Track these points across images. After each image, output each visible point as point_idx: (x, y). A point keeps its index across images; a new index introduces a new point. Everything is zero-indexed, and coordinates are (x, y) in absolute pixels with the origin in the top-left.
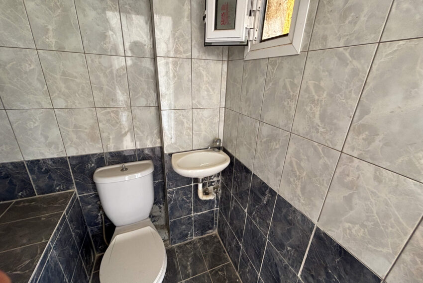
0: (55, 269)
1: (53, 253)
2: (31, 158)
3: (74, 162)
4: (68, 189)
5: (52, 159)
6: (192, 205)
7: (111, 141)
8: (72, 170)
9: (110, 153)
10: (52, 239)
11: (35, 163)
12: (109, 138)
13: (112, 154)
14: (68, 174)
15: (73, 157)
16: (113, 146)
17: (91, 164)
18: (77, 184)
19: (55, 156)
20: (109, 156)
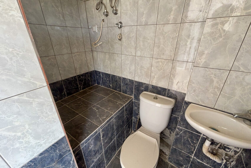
0: (112, 127)
1: (113, 120)
2: (124, 77)
3: (136, 84)
4: (131, 95)
5: (129, 79)
6: (194, 150)
7: (155, 79)
8: (135, 87)
9: (152, 86)
10: (115, 114)
11: (124, 79)
12: (154, 77)
13: (153, 87)
14: (132, 88)
15: (136, 81)
16: (155, 82)
17: (142, 88)
18: (135, 95)
19: (130, 78)
20: (151, 87)
